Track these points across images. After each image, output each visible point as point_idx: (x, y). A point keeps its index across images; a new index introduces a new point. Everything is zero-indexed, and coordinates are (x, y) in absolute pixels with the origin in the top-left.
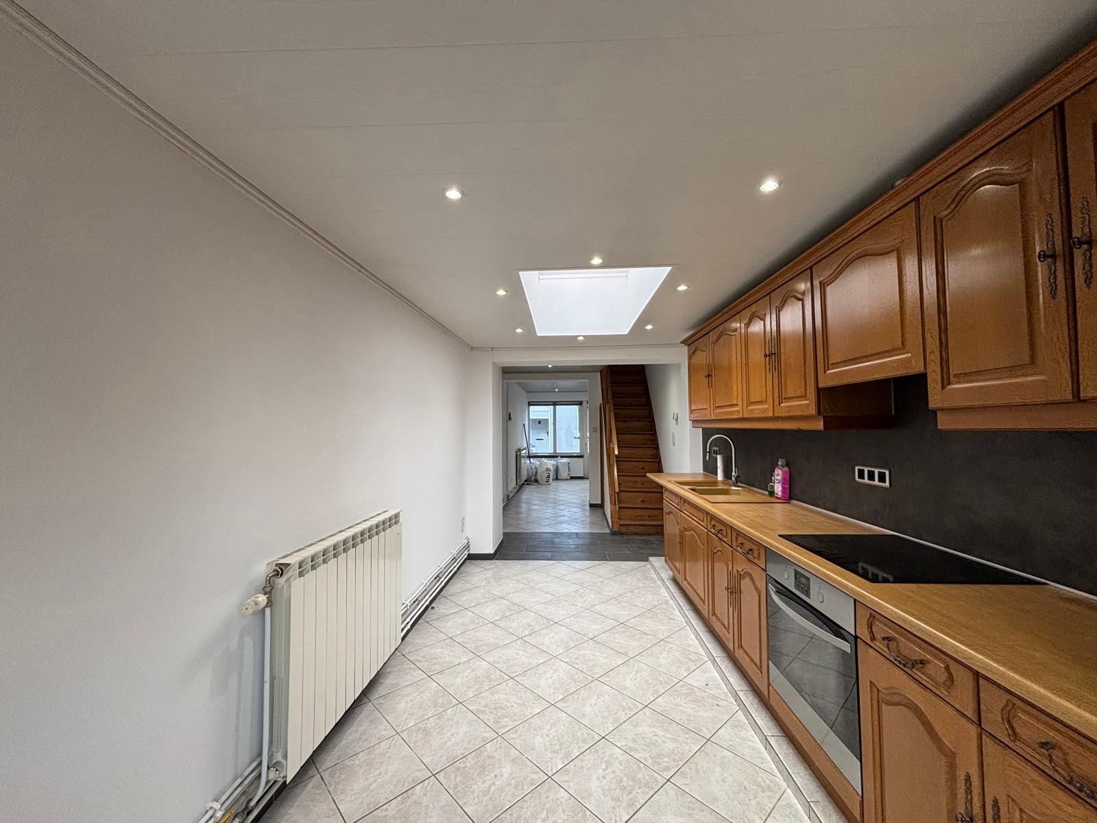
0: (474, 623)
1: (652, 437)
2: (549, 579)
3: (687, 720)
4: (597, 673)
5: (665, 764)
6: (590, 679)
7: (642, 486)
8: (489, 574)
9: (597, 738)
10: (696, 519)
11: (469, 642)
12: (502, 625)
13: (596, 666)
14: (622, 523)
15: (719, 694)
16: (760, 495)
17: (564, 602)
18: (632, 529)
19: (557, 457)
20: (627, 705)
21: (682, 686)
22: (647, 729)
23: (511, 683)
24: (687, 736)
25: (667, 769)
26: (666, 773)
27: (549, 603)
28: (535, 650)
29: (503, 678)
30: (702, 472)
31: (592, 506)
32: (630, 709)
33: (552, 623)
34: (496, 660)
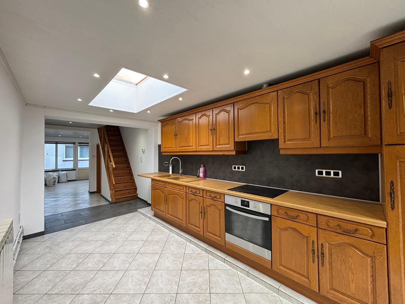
0: (59, 277)
1: (126, 159)
2: (93, 234)
3: (198, 267)
4: (152, 267)
5: (204, 288)
6: (152, 271)
7: (124, 180)
8: (48, 244)
9: (175, 295)
10: (177, 189)
11: (64, 289)
12: (81, 269)
13: (150, 264)
14: (116, 198)
15: (199, 252)
16: (195, 178)
17: (111, 242)
18: (121, 200)
19: (59, 171)
20: (175, 274)
21: (187, 256)
22: (189, 279)
23: (112, 297)
24: (203, 273)
25: (206, 289)
26: (207, 291)
27: (102, 245)
28: (112, 272)
29: (105, 297)
30: (158, 172)
31: (91, 193)
32: (177, 275)
33: (112, 254)
34: (93, 290)
